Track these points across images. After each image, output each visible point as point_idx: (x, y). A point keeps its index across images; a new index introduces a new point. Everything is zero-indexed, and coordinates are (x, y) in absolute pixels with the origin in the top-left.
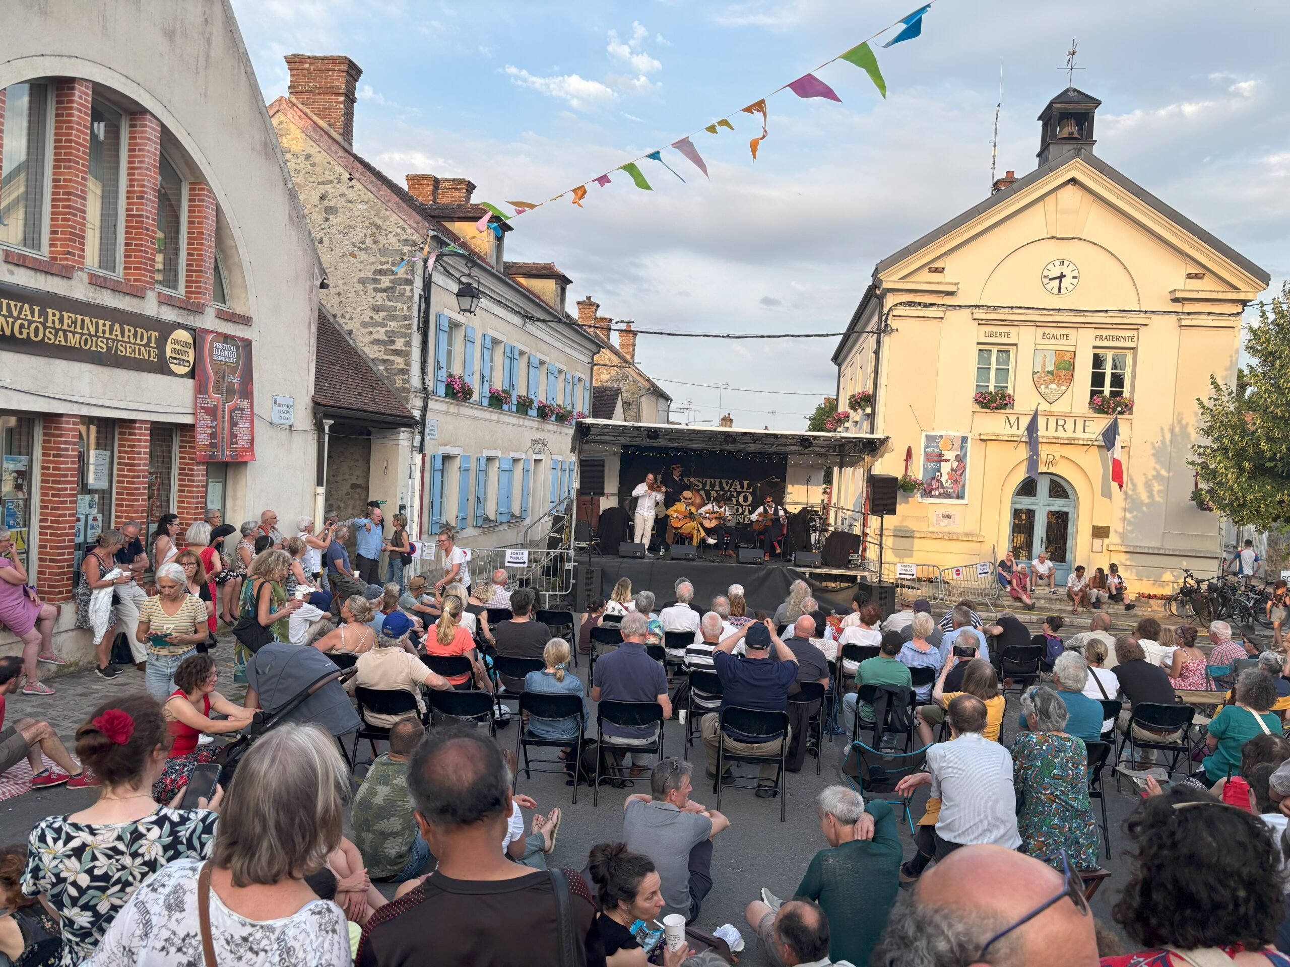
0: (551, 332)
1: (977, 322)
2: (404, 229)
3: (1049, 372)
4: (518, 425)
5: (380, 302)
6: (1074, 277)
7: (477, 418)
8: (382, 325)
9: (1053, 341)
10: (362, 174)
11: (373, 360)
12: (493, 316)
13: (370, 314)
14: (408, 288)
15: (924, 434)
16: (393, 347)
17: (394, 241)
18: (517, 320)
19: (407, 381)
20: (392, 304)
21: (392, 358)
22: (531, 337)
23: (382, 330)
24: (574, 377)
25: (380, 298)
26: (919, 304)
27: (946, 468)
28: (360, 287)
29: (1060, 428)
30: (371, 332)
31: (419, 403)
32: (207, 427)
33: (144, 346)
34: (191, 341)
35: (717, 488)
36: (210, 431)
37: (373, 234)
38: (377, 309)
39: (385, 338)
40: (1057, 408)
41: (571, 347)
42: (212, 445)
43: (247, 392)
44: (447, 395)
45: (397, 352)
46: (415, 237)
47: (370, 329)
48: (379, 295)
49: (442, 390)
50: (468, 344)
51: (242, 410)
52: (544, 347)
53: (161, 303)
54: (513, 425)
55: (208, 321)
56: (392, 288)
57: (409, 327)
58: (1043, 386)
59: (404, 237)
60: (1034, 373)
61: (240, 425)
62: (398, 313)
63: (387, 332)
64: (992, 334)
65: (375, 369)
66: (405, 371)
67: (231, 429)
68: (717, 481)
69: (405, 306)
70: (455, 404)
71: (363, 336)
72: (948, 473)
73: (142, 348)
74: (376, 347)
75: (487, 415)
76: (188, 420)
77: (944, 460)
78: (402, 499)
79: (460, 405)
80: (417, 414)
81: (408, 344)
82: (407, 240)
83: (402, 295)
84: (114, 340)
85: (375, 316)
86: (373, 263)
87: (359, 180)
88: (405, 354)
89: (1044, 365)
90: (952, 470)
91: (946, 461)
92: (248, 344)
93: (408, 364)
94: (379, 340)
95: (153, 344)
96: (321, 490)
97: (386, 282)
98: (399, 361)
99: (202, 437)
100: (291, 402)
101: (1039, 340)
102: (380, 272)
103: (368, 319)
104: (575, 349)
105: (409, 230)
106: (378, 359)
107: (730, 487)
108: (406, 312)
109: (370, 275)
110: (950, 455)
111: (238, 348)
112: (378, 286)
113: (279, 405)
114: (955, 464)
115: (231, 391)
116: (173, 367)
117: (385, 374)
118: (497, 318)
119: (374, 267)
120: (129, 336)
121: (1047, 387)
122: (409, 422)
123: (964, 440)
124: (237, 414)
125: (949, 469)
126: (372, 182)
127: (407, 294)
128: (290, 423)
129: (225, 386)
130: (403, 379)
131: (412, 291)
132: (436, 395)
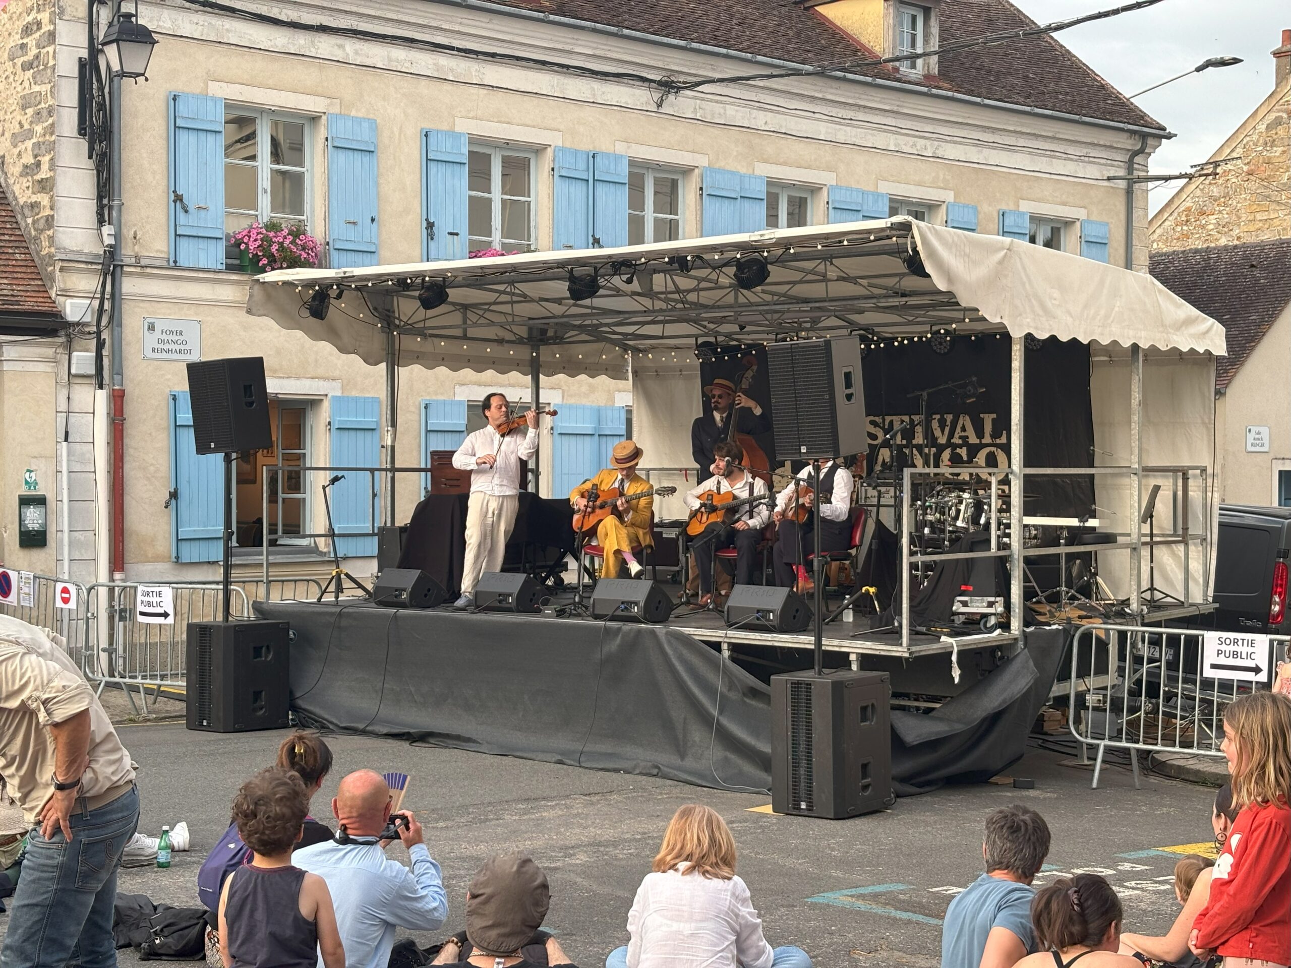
8: (30, 134)
13: (19, 118)
16: (39, 175)
19: (53, 241)
21: (38, 197)
23: (30, 144)
25: (27, 81)
28: (10, 68)
30: (20, 154)
38: (24, 104)
39: (31, 160)
45: (43, 185)
48: (26, 75)
49: (205, 256)
50: (341, 157)
56: (37, 57)
57: (53, 129)
63: (33, 148)
65: (24, 225)
66: (51, 222)
68: (918, 420)
71: (14, 163)
74: (25, 182)
78: (31, 484)
80: (78, 308)
81: (53, 164)
85: (24, 120)
88: (49, 185)
93: (53, 205)
94: (27, 166)
97: (32, 47)
98: (45, 202)
102: (27, 29)
103: (17, 129)
106: (26, 205)
108: (50, 100)
112: (26, 58)
117: (33, 232)
130: (49, 238)
131: (55, 54)
132: (176, 266)
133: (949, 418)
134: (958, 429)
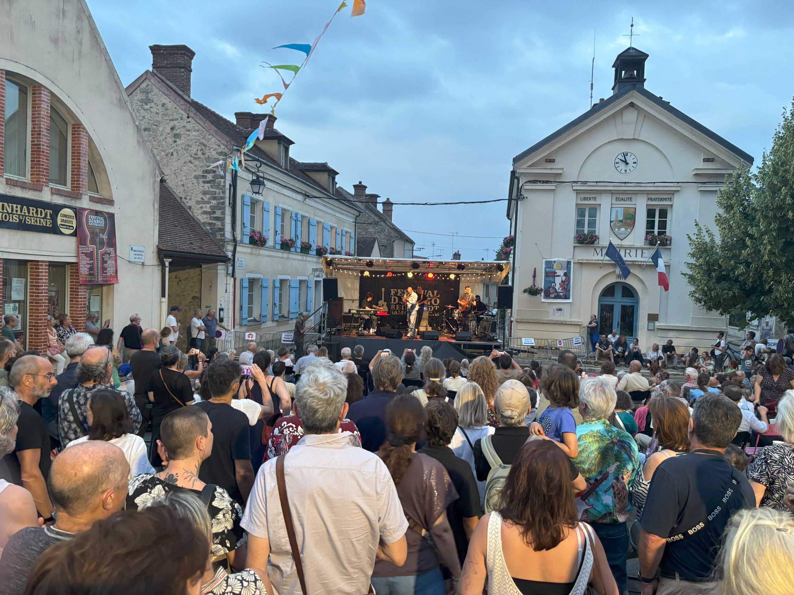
0: (325, 204)
1: (576, 192)
2: (219, 146)
3: (620, 221)
4: (303, 260)
5: (207, 189)
6: (635, 163)
7: (272, 257)
8: (208, 202)
9: (622, 202)
10: (195, 114)
11: (203, 223)
12: (282, 195)
13: (201, 196)
14: (222, 180)
15: (544, 260)
16: (215, 216)
17: (214, 153)
18: (300, 197)
19: (223, 235)
20: (213, 190)
21: (214, 222)
22: (310, 208)
23: (208, 206)
24: (342, 231)
25: (207, 186)
26: (540, 182)
27: (558, 280)
28: (195, 181)
29: (627, 255)
30: (202, 207)
31: (230, 248)
32: (87, 264)
33: (43, 218)
34: (73, 215)
36: (89, 266)
37: (202, 149)
38: (205, 193)
39: (209, 210)
40: (626, 243)
41: (340, 213)
42: (90, 274)
43: (112, 242)
44: (251, 243)
45: (217, 219)
46: (226, 150)
47: (202, 205)
48: (206, 185)
49: (247, 240)
50: (265, 213)
51: (109, 254)
52: (320, 213)
53: (52, 194)
54: (299, 260)
55: (85, 203)
56: (213, 181)
57: (223, 203)
58: (617, 230)
59: (220, 151)
60: (611, 222)
61: (109, 262)
62: (217, 195)
63: (211, 207)
64: (585, 199)
65: (204, 228)
66: (222, 230)
67: (103, 265)
69: (221, 191)
70: (256, 248)
71: (198, 210)
72: (560, 284)
73: (42, 220)
74: (205, 216)
75: (280, 255)
76: (73, 260)
77: (557, 276)
78: (221, 305)
79: (260, 249)
80: (230, 255)
81: (223, 213)
82: (221, 152)
83: (219, 184)
84: (23, 216)
85: (204, 197)
86: (202, 166)
87: (193, 118)
88: (221, 219)
89: (617, 217)
90: (562, 281)
91: (558, 276)
92: (112, 216)
93: (223, 225)
94: (206, 212)
95: (48, 217)
96: (165, 300)
97: (210, 177)
98: (218, 223)
99: (84, 270)
100: (142, 249)
101: (614, 202)
102: (207, 172)
103: (200, 200)
104: (343, 214)
105: (222, 147)
106: (206, 223)
108: (221, 195)
109: (201, 173)
110: (561, 273)
111: (105, 218)
112: (205, 180)
113: (135, 251)
114: (564, 278)
115: (102, 243)
116: (63, 230)
117: (210, 231)
118: (285, 197)
119: (202, 169)
120: (33, 213)
121: (619, 230)
122: (224, 260)
123: (569, 263)
124: (106, 257)
125: (560, 281)
126: (200, 119)
127: (222, 184)
128: (142, 261)
129: (98, 240)
130: (221, 234)
131: (225, 182)
132: (243, 243)
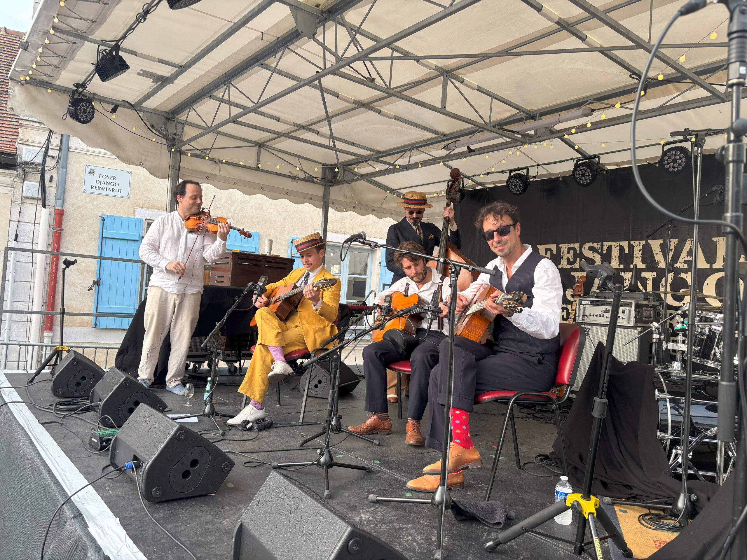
35: (638, 262)
68: (638, 245)
80: (35, 153)
107: (675, 258)
133: (674, 242)
134: (684, 254)
